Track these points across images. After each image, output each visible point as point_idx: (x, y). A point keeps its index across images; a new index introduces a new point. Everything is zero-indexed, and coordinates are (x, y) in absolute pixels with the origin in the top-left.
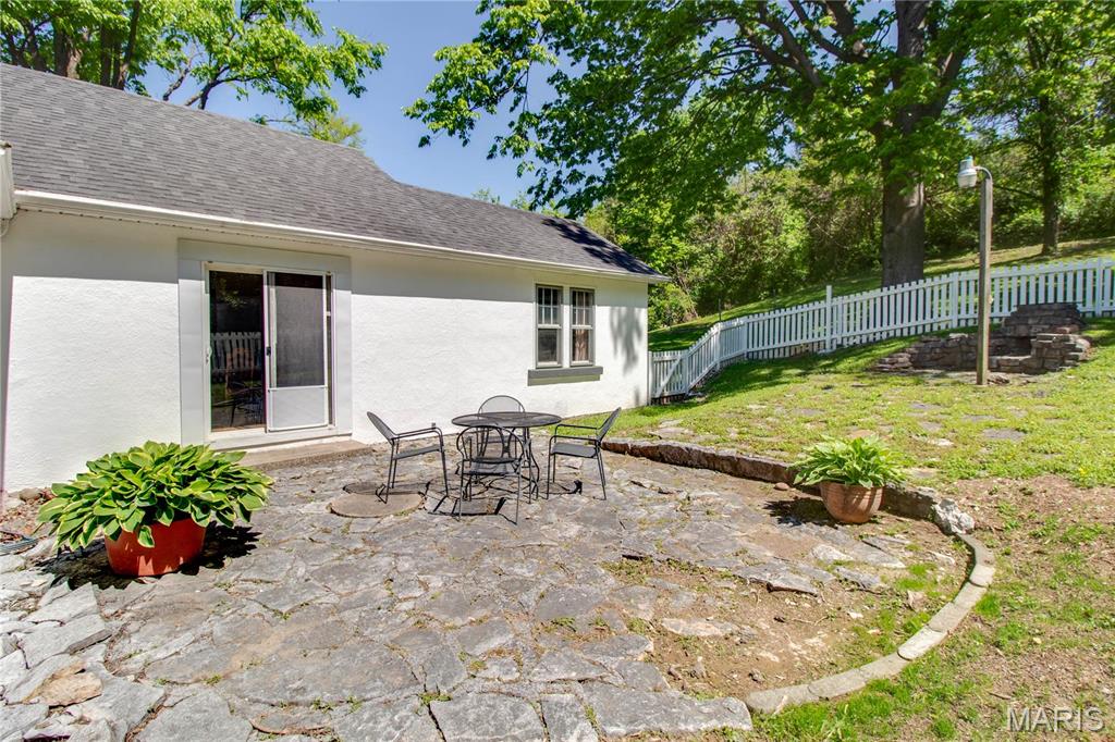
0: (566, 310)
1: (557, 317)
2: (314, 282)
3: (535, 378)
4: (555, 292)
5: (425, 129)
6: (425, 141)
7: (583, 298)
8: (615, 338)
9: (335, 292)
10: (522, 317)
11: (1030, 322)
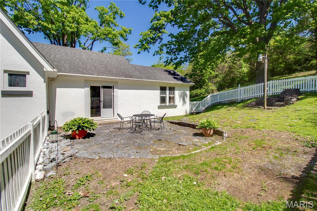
0: (168, 92)
1: (165, 94)
2: (110, 87)
3: (159, 107)
4: (165, 88)
5: (139, 50)
6: (139, 53)
7: (172, 89)
8: (180, 97)
9: (115, 89)
10: (156, 94)
11: (287, 94)
